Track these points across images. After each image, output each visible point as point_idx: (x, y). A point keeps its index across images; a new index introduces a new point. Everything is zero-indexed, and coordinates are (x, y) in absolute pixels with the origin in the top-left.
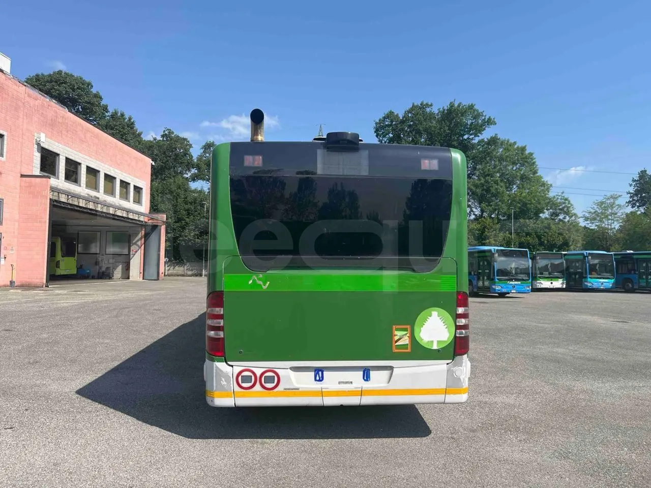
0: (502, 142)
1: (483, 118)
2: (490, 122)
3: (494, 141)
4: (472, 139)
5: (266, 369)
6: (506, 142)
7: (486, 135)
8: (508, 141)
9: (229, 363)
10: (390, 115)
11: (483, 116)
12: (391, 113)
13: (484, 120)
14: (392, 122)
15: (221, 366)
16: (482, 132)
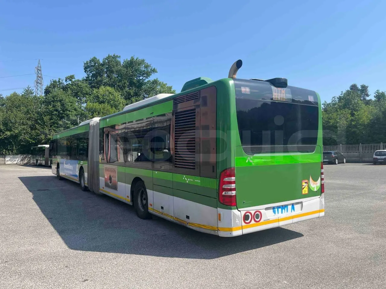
0: (160, 83)
1: (151, 68)
2: (154, 71)
3: (156, 82)
4: (145, 80)
5: (255, 211)
6: (162, 83)
7: (152, 78)
8: (163, 83)
9: (239, 209)
10: (94, 60)
11: (150, 67)
12: (95, 58)
13: (151, 69)
14: (95, 64)
15: (235, 211)
16: (150, 76)
